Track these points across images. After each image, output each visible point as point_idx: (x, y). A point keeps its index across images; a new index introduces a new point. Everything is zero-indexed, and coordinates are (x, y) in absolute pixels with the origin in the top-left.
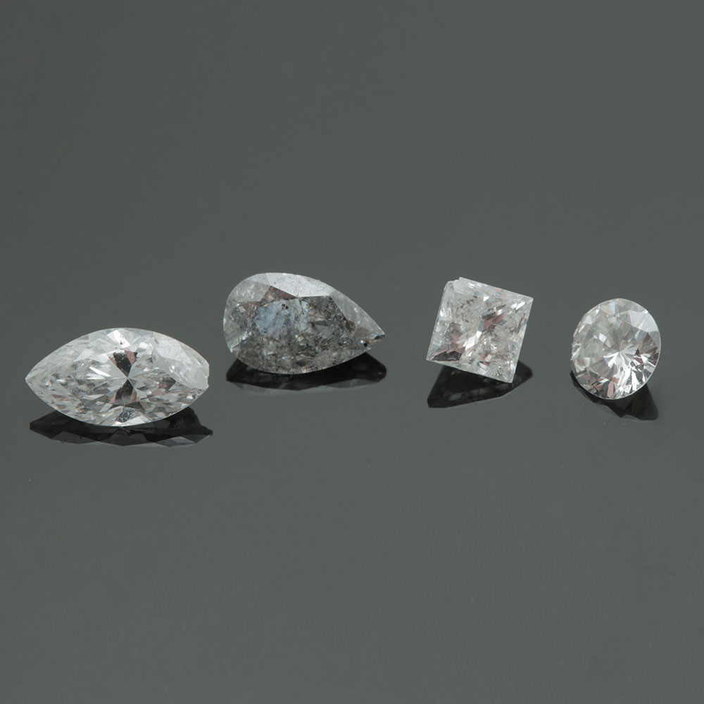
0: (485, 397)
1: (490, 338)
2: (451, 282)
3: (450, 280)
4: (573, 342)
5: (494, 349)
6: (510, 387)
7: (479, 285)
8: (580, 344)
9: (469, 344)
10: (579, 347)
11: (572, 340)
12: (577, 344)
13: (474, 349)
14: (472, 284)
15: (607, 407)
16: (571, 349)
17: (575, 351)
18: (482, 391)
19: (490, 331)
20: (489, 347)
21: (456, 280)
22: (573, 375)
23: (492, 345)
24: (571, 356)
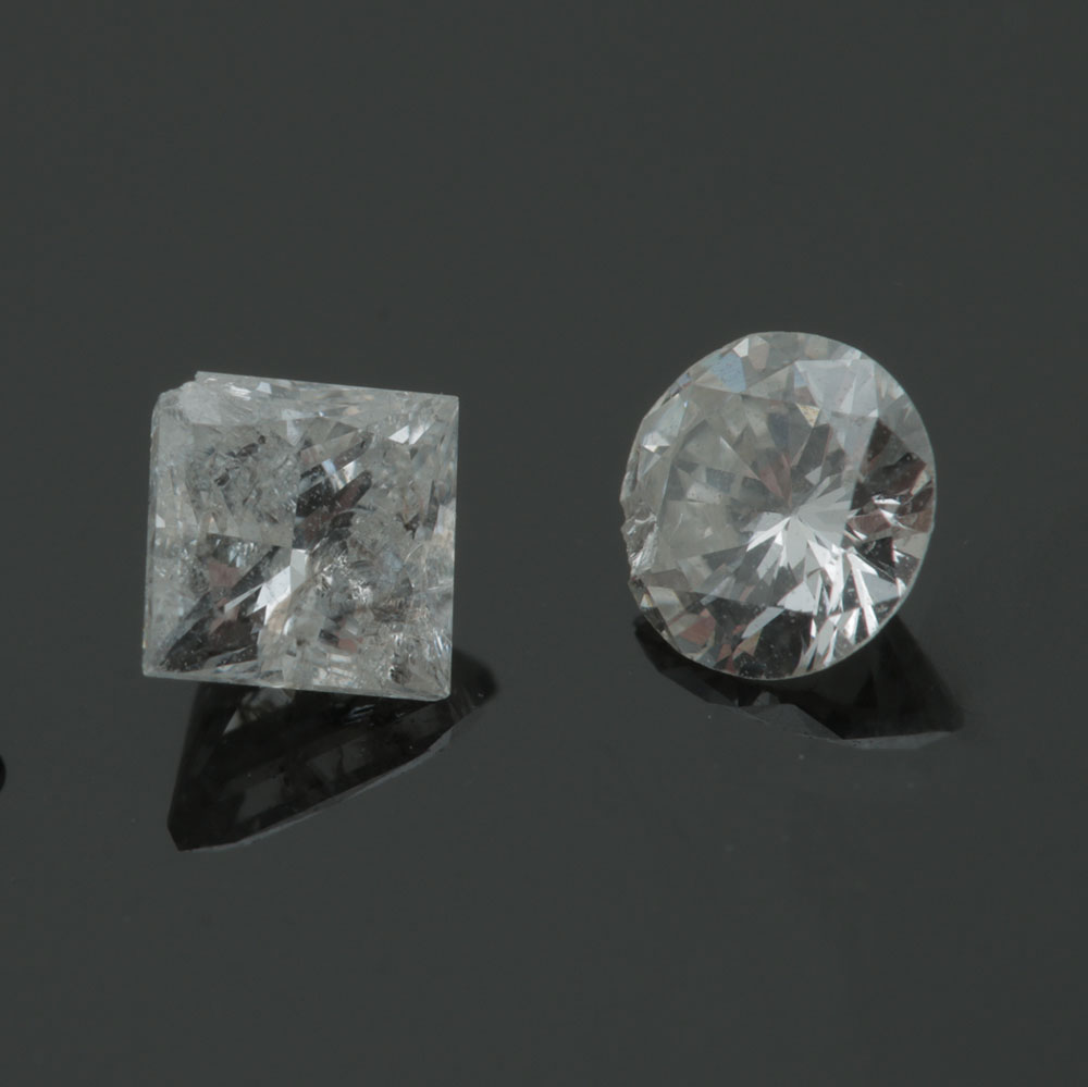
0: (364, 774)
1: (341, 560)
2: (172, 392)
3: (165, 389)
4: (622, 520)
5: (364, 594)
6: (444, 714)
7: (264, 386)
8: (652, 518)
9: (274, 594)
10: (650, 528)
11: (617, 516)
12: (639, 522)
13: (292, 607)
14: (240, 389)
15: (791, 712)
16: (624, 545)
17: (638, 549)
18: (353, 753)
19: (339, 537)
20: (346, 590)
21: (189, 385)
22: (648, 632)
23: (353, 584)
24: (628, 567)
